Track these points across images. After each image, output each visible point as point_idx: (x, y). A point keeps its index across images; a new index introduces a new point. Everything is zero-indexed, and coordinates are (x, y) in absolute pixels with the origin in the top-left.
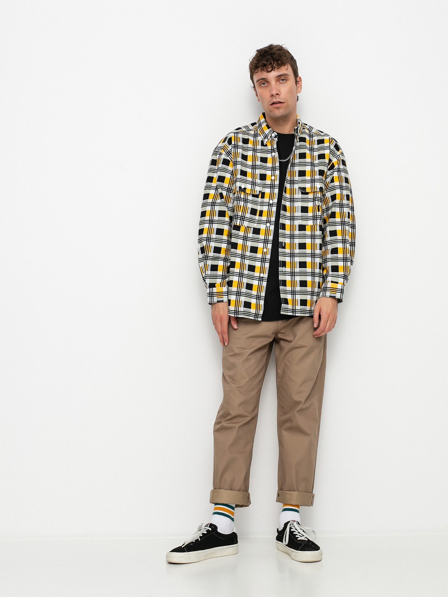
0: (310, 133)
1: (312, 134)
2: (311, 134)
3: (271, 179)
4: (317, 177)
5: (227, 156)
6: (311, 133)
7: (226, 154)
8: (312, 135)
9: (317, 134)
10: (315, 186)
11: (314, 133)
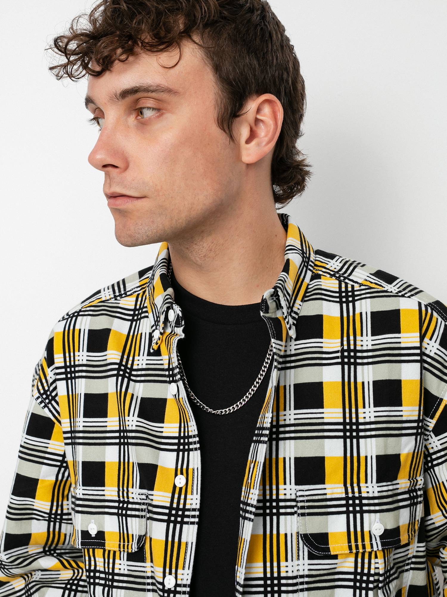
0: (343, 285)
1: (353, 287)
2: (350, 289)
3: (175, 487)
4: (370, 490)
5: (43, 404)
6: (346, 284)
7: (40, 400)
8: (353, 291)
9: (371, 288)
10: (366, 529)
11: (361, 285)
